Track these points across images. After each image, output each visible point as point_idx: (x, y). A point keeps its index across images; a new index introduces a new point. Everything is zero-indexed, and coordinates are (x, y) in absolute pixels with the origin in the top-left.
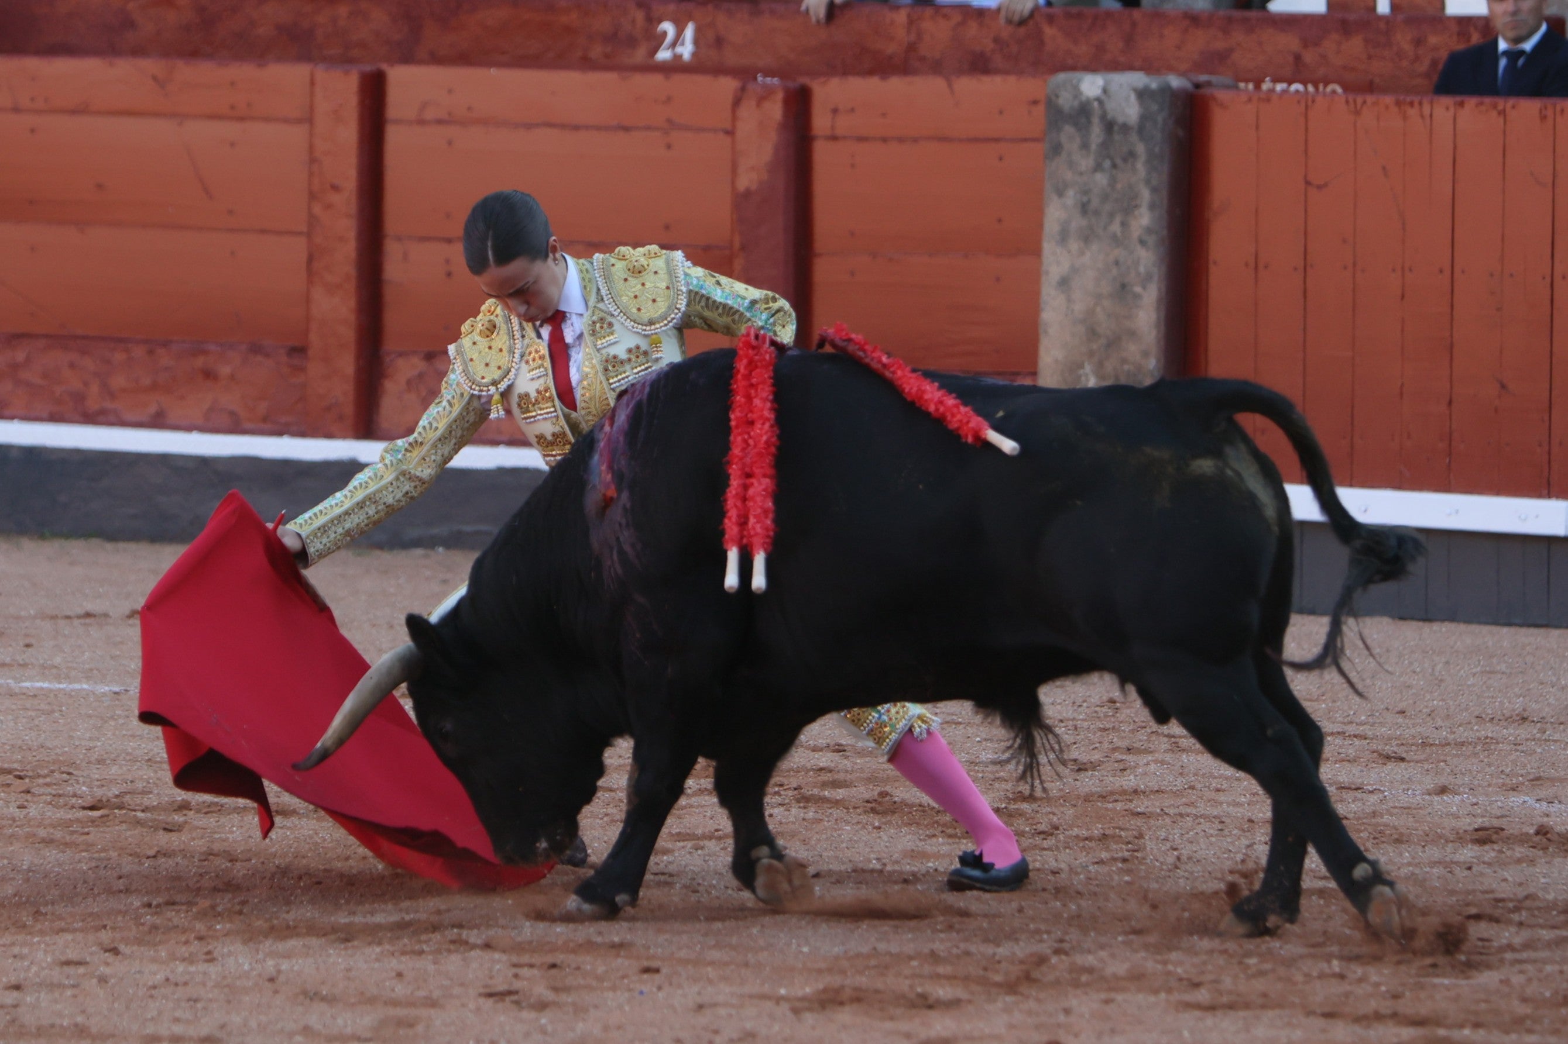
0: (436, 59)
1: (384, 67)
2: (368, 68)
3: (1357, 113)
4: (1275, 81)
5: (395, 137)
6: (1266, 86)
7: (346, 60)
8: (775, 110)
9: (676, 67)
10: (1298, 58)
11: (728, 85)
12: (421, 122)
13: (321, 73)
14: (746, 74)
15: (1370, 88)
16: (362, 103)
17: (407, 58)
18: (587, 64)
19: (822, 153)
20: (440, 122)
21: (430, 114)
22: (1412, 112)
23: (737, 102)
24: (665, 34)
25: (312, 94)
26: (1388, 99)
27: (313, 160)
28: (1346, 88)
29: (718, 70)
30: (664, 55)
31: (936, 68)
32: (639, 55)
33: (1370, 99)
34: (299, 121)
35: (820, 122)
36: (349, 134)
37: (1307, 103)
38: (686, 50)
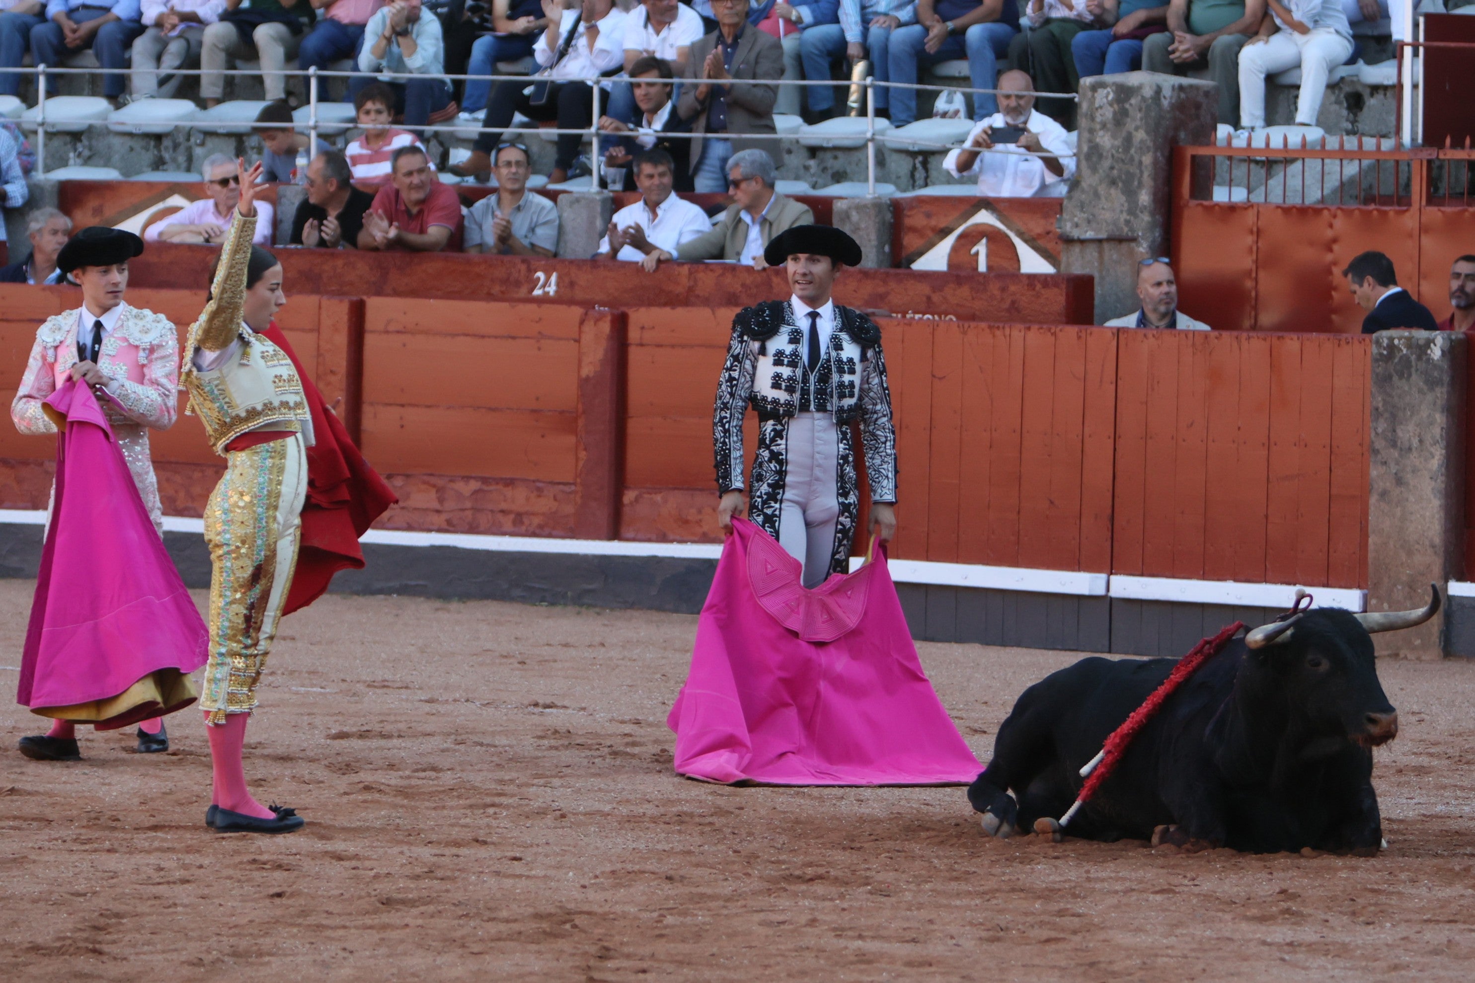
0: (397, 293)
1: (365, 298)
2: (355, 298)
3: (965, 333)
4: (915, 313)
5: (370, 341)
6: (908, 316)
7: (340, 293)
8: (606, 327)
9: (545, 300)
10: (929, 298)
11: (577, 312)
12: (387, 332)
13: (325, 301)
14: (588, 305)
15: (973, 317)
16: (350, 320)
17: (379, 292)
18: (490, 297)
19: (635, 355)
20: (398, 332)
21: (391, 328)
22: (998, 333)
23: (582, 322)
24: (538, 279)
25: (320, 314)
26: (983, 325)
27: (319, 355)
28: (959, 317)
29: (571, 302)
30: (537, 292)
31: (706, 302)
32: (523, 292)
33: (973, 324)
34: (311, 330)
35: (634, 334)
36: (342, 339)
37: (934, 326)
38: (552, 289)
